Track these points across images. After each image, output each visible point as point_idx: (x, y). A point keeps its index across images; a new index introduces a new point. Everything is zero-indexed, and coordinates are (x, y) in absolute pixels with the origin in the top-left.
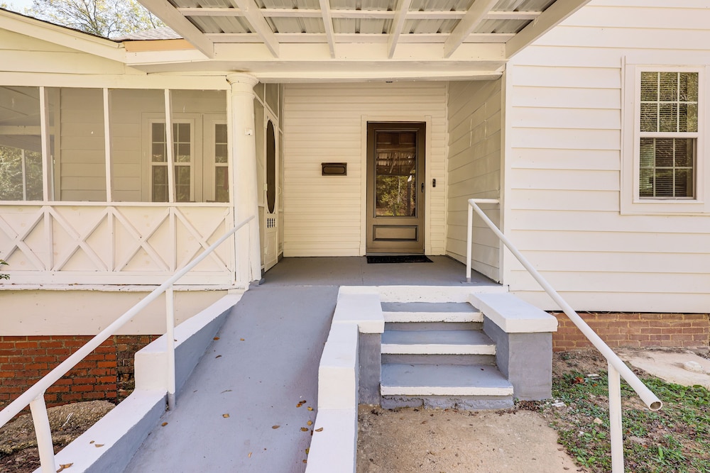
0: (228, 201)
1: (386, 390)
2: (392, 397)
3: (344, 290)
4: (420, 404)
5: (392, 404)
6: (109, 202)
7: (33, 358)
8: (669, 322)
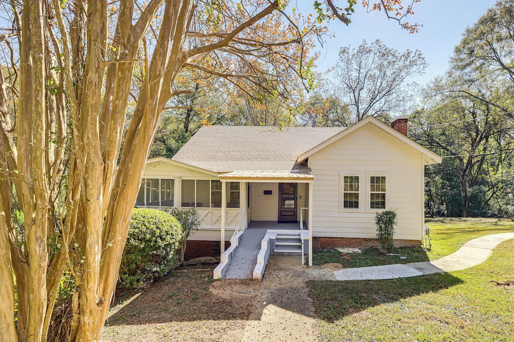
0: (239, 207)
1: (275, 251)
2: (277, 252)
3: (268, 230)
4: (282, 254)
5: (277, 254)
6: (210, 208)
7: (193, 246)
8: (353, 240)
